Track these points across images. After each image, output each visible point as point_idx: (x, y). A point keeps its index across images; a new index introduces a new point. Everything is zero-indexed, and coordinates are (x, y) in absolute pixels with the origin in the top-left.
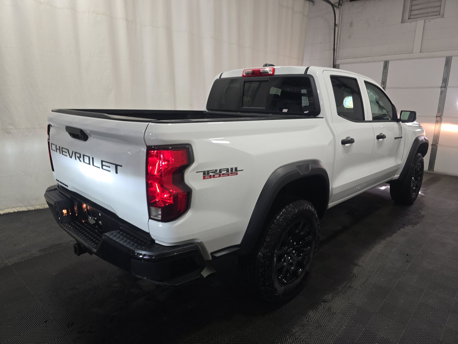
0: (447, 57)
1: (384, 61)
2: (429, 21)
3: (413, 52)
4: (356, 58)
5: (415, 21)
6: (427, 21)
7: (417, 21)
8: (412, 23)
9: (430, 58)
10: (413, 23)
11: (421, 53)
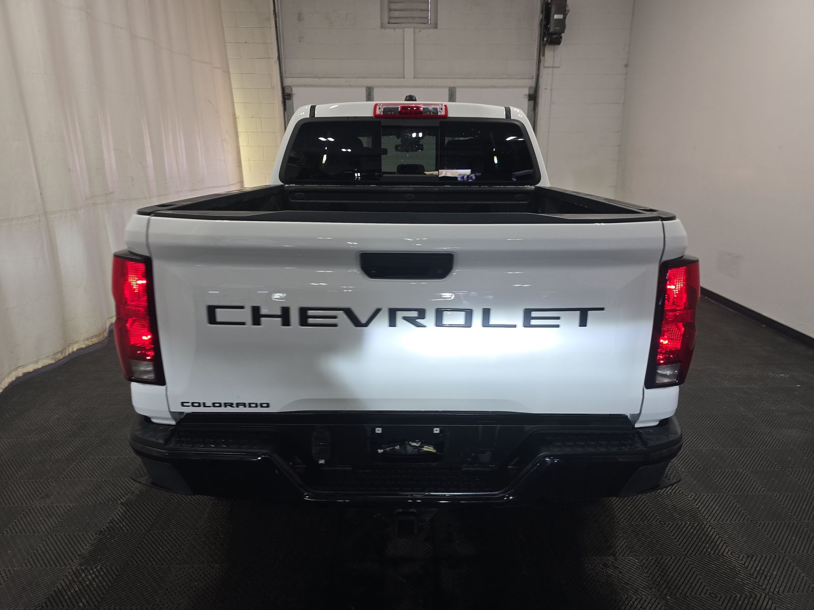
0: (450, 88)
1: (367, 87)
2: (420, 31)
3: (406, 77)
4: (319, 78)
5: (401, 28)
6: (417, 30)
7: (404, 28)
8: (396, 30)
9: (428, 87)
10: (399, 32)
11: (415, 79)
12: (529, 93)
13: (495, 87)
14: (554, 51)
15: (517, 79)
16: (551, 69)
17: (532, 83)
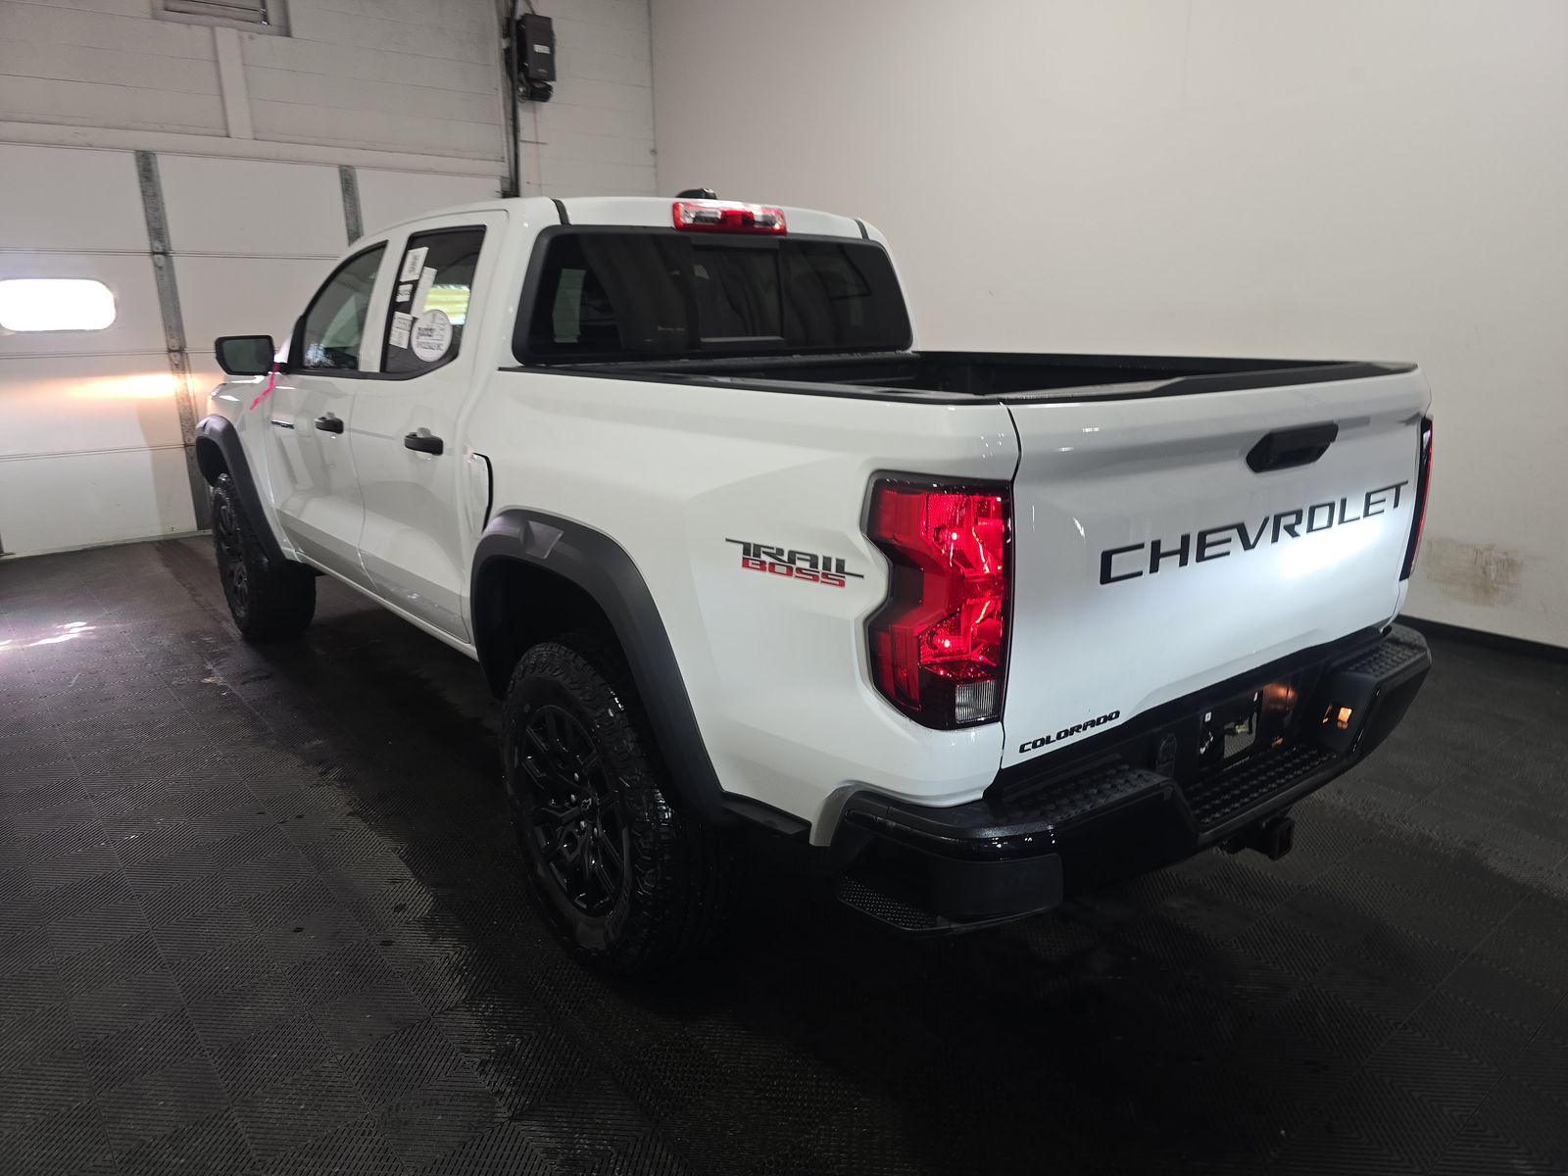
0: (340, 166)
1: (136, 151)
2: (252, 38)
5: (205, 25)
6: (245, 35)
7: (212, 26)
8: (193, 27)
9: (291, 161)
10: (202, 32)
11: (258, 142)
12: (502, 188)
13: (436, 172)
14: (534, 112)
15: (474, 159)
16: (534, 146)
17: (504, 169)
